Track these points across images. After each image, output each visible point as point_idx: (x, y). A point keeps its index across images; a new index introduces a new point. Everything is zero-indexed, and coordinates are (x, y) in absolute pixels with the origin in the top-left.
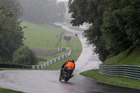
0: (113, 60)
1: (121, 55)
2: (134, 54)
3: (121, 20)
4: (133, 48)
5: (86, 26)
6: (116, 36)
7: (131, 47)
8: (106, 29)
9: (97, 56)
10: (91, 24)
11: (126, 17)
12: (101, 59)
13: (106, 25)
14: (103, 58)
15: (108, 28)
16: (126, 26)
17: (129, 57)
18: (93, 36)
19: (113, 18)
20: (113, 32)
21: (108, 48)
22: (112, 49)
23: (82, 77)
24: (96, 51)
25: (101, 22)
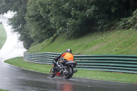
0: (37, 48)
1: (44, 43)
2: (57, 42)
3: (45, 8)
4: (57, 36)
6: (40, 24)
7: (55, 35)
8: (30, 17)
9: (21, 44)
10: (16, 13)
11: (50, 5)
12: (25, 47)
13: (30, 13)
14: (27, 46)
15: (33, 16)
16: (49, 15)
17: (52, 45)
18: (17, 24)
19: (37, 7)
20: (37, 20)
21: (32, 36)
22: (36, 37)
24: (21, 39)
25: (25, 11)
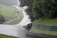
0: (36, 22)
2: (45, 20)
4: (45, 17)
5: (26, 7)
6: (38, 12)
7: (44, 17)
8: (34, 9)
9: (30, 20)
10: (28, 7)
11: (42, 4)
13: (34, 7)
15: (35, 9)
16: (42, 8)
17: (43, 21)
18: (28, 11)
19: (37, 5)
20: (37, 10)
21: (34, 17)
22: (36, 17)
23: (23, 28)
25: (32, 6)
